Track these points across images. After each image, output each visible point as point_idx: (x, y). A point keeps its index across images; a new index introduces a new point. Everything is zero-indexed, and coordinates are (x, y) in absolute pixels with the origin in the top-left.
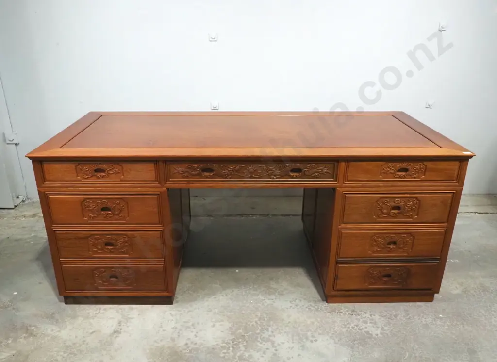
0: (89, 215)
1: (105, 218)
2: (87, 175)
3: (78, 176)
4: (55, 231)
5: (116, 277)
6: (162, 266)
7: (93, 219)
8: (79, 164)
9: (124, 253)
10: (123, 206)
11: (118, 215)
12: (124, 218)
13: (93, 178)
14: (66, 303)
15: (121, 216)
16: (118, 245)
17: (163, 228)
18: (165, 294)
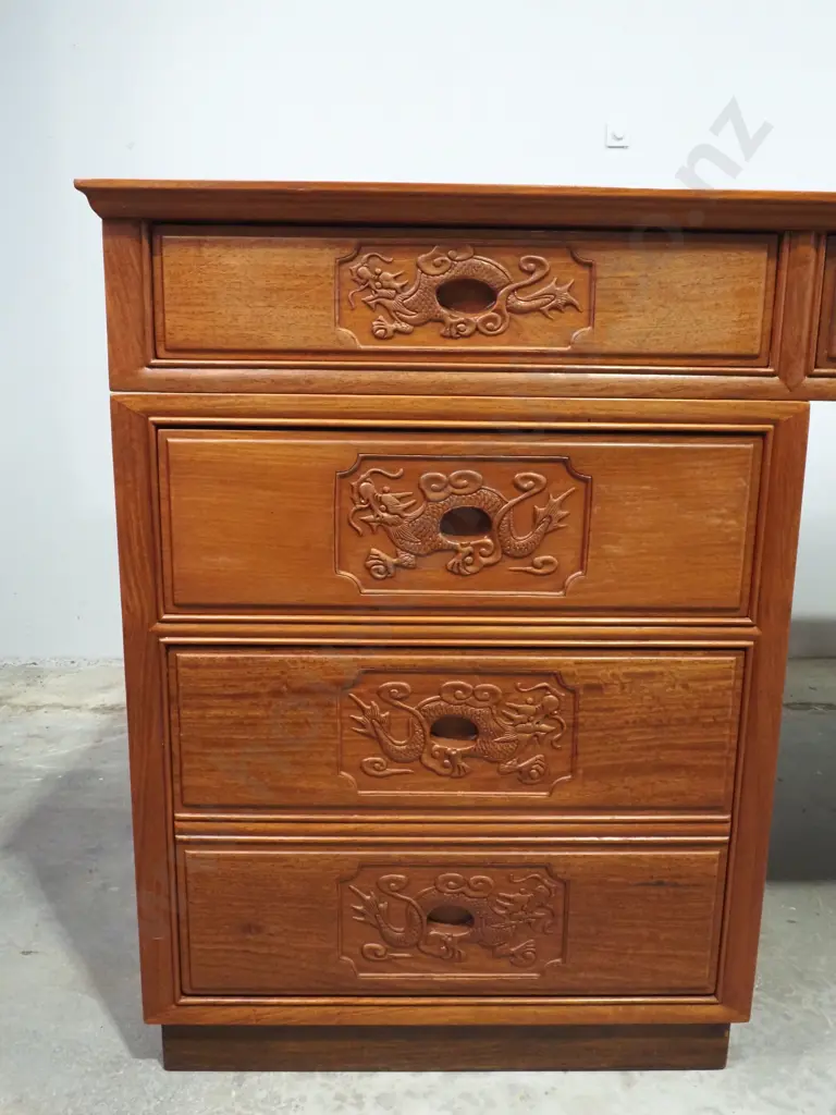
0: (369, 556)
1: (455, 571)
2: (392, 314)
3: (340, 323)
4: (169, 646)
5: (466, 919)
6: (715, 853)
7: (389, 577)
8: (359, 250)
9: (523, 779)
10: (562, 505)
11: (526, 554)
12: (553, 576)
13: (420, 335)
14: (171, 1065)
15: (545, 563)
16: (501, 732)
17: (754, 630)
18: (705, 1009)
